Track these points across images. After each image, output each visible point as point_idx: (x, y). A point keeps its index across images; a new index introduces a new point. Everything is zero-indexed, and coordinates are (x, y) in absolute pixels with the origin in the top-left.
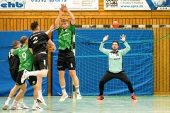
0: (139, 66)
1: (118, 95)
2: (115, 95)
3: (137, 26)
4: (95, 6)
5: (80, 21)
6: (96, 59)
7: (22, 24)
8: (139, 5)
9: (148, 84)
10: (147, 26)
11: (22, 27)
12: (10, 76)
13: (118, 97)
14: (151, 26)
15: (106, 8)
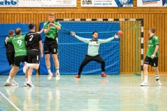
0: (108, 51)
1: (92, 74)
2: (89, 74)
3: (107, 20)
4: (74, 4)
5: (62, 15)
6: (74, 45)
7: (16, 18)
8: (109, 3)
9: (115, 66)
10: (115, 20)
11: (16, 20)
12: (6, 59)
13: (92, 76)
14: (118, 20)
15: (82, 5)
